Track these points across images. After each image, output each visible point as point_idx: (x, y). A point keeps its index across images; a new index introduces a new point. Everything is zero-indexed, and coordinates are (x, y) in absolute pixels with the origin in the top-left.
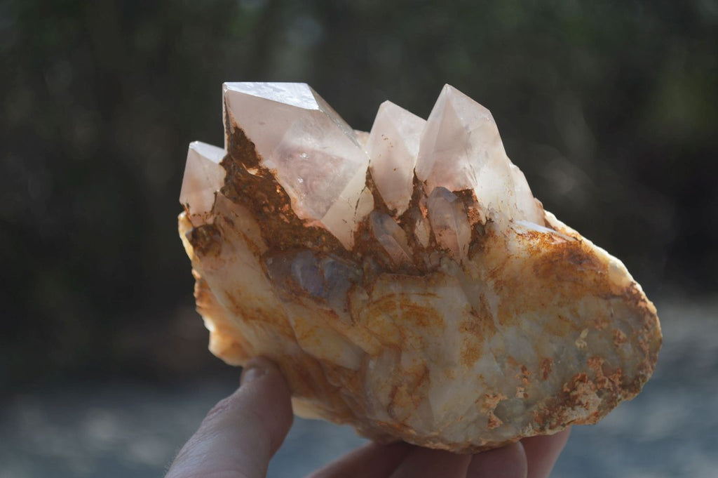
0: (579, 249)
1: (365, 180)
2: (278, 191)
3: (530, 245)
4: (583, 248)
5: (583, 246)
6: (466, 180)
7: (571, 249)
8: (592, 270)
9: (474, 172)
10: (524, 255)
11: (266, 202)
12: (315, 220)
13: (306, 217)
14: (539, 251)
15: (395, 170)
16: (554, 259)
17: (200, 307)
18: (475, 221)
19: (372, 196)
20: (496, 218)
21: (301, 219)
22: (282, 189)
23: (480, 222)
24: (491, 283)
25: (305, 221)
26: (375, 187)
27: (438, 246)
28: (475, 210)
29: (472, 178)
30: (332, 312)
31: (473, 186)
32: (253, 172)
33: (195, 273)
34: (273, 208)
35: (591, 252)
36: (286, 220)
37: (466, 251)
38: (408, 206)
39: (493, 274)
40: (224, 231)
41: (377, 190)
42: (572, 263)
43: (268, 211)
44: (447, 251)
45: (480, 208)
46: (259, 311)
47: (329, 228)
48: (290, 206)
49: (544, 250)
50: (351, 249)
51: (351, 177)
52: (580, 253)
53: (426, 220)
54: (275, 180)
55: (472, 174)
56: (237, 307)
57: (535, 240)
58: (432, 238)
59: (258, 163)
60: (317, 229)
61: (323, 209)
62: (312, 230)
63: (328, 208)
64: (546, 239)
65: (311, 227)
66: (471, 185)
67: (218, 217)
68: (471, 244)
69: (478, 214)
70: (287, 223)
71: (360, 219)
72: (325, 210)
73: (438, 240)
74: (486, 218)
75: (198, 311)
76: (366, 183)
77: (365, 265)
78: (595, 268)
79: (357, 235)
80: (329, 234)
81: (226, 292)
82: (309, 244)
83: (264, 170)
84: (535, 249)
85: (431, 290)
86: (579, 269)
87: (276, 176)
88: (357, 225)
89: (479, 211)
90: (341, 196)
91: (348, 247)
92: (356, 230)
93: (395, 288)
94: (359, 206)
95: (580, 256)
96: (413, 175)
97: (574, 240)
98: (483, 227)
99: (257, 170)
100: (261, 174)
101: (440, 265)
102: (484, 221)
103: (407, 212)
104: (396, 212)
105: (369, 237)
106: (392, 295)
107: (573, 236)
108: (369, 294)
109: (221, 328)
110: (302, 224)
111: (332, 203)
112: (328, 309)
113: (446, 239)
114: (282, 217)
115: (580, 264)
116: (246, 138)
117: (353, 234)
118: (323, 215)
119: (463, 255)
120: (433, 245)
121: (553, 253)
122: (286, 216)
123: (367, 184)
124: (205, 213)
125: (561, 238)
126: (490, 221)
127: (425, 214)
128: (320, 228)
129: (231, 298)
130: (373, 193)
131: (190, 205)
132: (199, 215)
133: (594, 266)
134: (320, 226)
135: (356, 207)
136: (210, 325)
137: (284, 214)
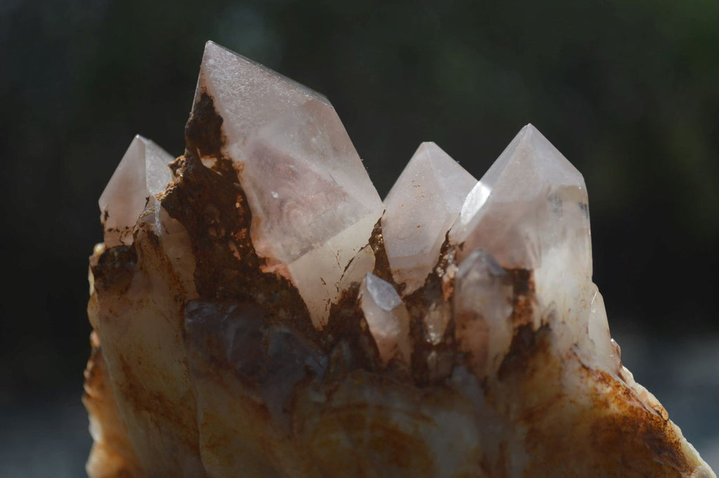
0: (661, 431)
1: (370, 236)
2: (238, 205)
3: (596, 390)
4: (667, 433)
5: (668, 429)
6: (525, 254)
7: (650, 425)
8: (674, 469)
9: (540, 248)
10: (584, 401)
11: (216, 222)
12: (280, 263)
13: (267, 256)
14: (606, 404)
15: (418, 227)
16: (624, 429)
17: (88, 396)
18: (523, 321)
19: (374, 259)
20: (556, 328)
21: (259, 255)
22: (245, 203)
23: (530, 324)
24: (522, 430)
25: (264, 261)
26: (382, 246)
27: (456, 344)
28: (527, 303)
29: (534, 253)
30: (263, 408)
31: (534, 266)
32: (209, 163)
33: (95, 338)
34: (223, 232)
35: (677, 443)
36: (237, 254)
37: (498, 363)
38: (424, 282)
39: (529, 416)
40: (142, 255)
41: (384, 250)
42: (648, 447)
43: (215, 235)
44: (468, 355)
45: (537, 302)
46: (160, 397)
47: (297, 282)
48: (248, 233)
49: (614, 408)
50: (321, 329)
51: (351, 223)
52: (661, 437)
53: (447, 306)
54: (238, 182)
55: (537, 250)
56: (131, 386)
57: (604, 385)
58: (450, 332)
59: (219, 149)
60: (279, 278)
61: (295, 251)
62: (272, 277)
63: (304, 252)
64: (620, 393)
65: (270, 273)
66: (530, 263)
67: (141, 229)
68: (508, 356)
69: (530, 311)
70: (236, 258)
71: (346, 287)
72: (298, 253)
73: (458, 334)
74: (542, 321)
75: (85, 401)
76: (370, 240)
77: (335, 353)
78: (678, 469)
79: (335, 311)
80: (294, 291)
81: (121, 358)
82: (261, 297)
83: (225, 160)
84: (601, 398)
85: (426, 411)
86: (656, 459)
87: (242, 175)
88: (339, 295)
89: (534, 306)
90: (329, 243)
91: (316, 323)
92: (335, 301)
93: (370, 396)
94: (349, 268)
95: (660, 440)
96: (444, 240)
97: (656, 414)
98: (533, 334)
99: (215, 160)
100: (219, 169)
101: (450, 376)
102: (537, 325)
103: (421, 290)
104: (404, 288)
105: (352, 312)
106: (363, 406)
107: (657, 408)
108: (329, 395)
109: (110, 439)
110: (259, 265)
111: (311, 248)
112: (259, 400)
113: (471, 337)
114: (233, 247)
115: (659, 453)
116: (214, 108)
117: (329, 306)
118: (294, 259)
119: (491, 370)
120: (449, 341)
121: (625, 418)
122: (238, 248)
123: (373, 241)
124: (127, 228)
125: (641, 403)
126: (546, 327)
127: (447, 295)
128: (283, 278)
129: (126, 369)
130: (377, 255)
131: (109, 214)
132: (118, 231)
133: (679, 465)
134: (283, 274)
135: (346, 268)
136: (97, 431)
137: (237, 244)
